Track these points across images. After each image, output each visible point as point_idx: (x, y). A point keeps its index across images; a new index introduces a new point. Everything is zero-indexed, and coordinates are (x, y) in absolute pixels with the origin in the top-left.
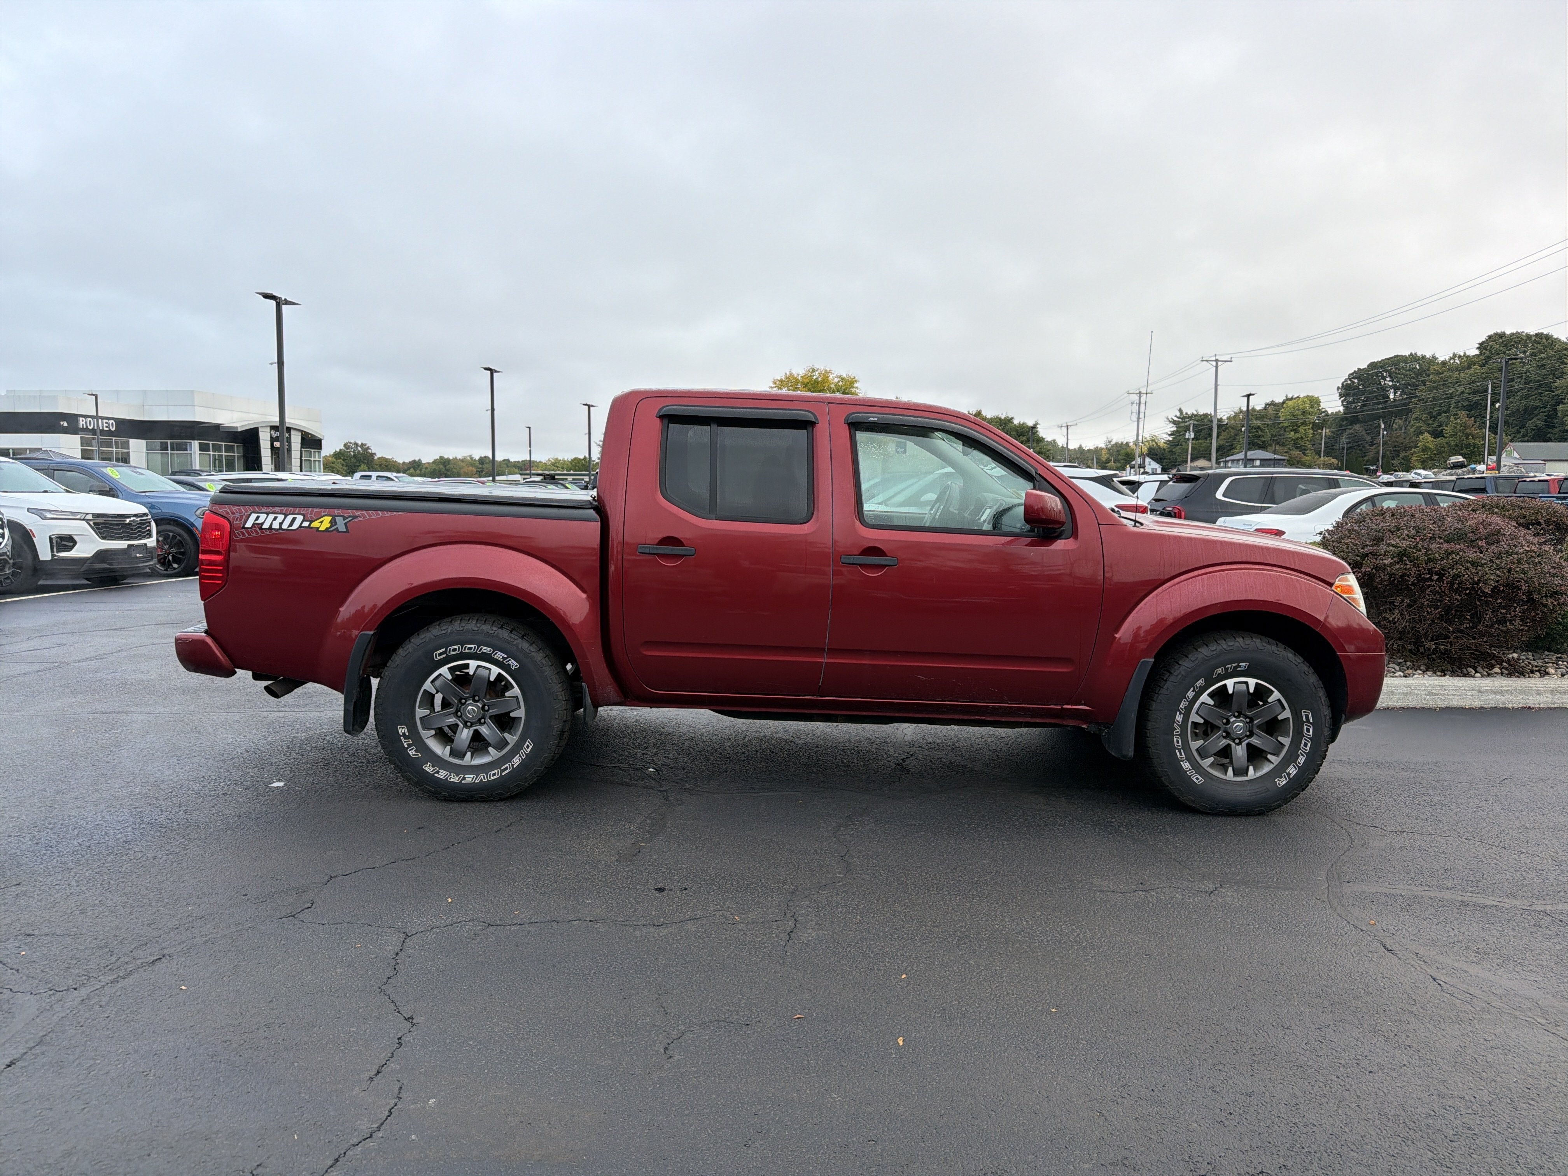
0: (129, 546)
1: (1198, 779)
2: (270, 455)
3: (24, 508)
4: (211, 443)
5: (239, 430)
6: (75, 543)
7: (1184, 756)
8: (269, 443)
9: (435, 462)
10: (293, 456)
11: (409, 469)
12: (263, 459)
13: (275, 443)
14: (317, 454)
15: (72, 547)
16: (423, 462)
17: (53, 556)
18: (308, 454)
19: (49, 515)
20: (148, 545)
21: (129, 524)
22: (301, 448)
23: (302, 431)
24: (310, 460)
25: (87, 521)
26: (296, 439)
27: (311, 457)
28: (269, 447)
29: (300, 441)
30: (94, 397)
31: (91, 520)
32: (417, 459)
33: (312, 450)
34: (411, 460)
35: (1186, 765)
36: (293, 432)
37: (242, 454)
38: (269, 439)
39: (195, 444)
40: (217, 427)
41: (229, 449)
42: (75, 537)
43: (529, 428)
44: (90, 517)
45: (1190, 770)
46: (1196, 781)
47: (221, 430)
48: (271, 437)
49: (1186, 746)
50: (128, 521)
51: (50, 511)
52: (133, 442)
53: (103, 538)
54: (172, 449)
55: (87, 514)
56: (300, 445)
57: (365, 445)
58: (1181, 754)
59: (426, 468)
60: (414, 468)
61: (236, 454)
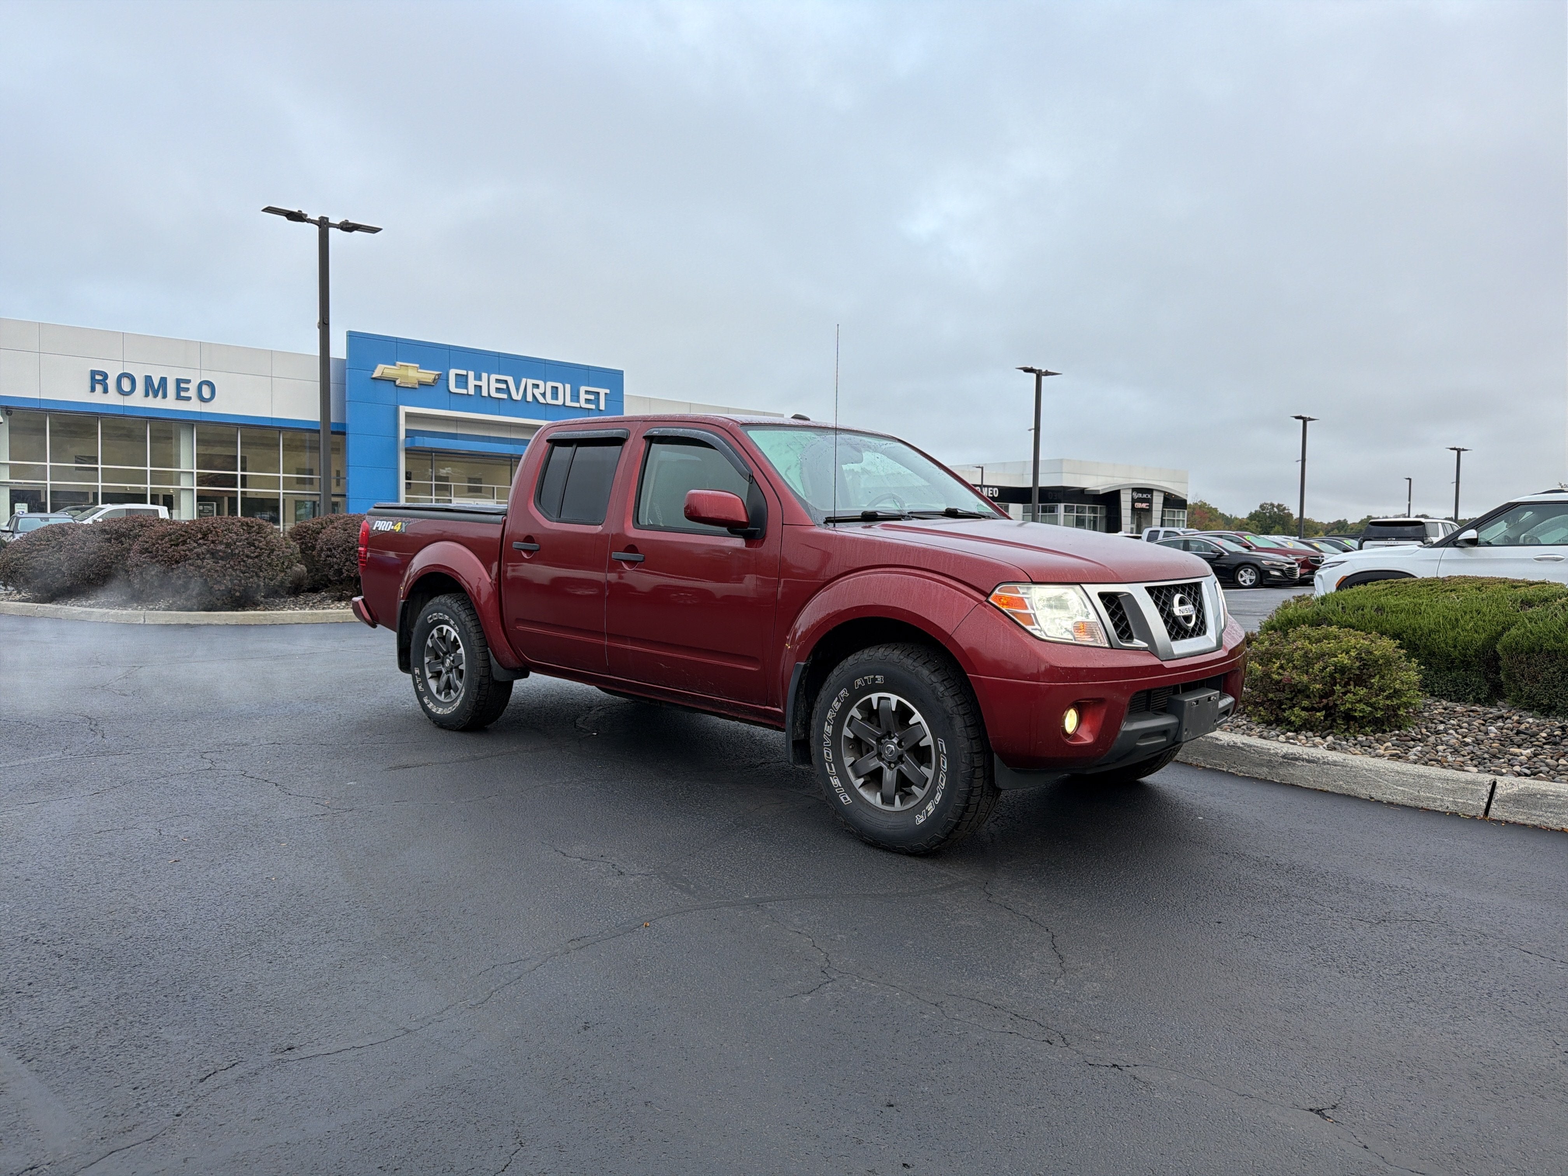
1: (845, 799)
2: (1130, 515)
4: (1075, 505)
5: (1101, 493)
7: (834, 770)
8: (1130, 504)
9: (1362, 522)
10: (1153, 516)
11: (1333, 529)
12: (1123, 519)
13: (1136, 504)
14: (1181, 514)
16: (1349, 523)
18: (1172, 514)
22: (1163, 507)
23: (1165, 492)
24: (1174, 520)
26: (1158, 500)
27: (1174, 517)
28: (1130, 507)
29: (1162, 502)
30: (980, 469)
32: (1342, 519)
33: (1176, 510)
34: (1335, 520)
35: (835, 782)
36: (1155, 493)
37: (1104, 515)
38: (1130, 500)
39: (1061, 506)
40: (1082, 490)
41: (1094, 510)
43: (1410, 479)
45: (839, 787)
46: (843, 800)
47: (1085, 493)
48: (1133, 499)
49: (838, 760)
52: (1012, 506)
54: (1043, 512)
56: (1161, 505)
57: (1282, 506)
58: (831, 769)
59: (1352, 529)
60: (1338, 528)
61: (1098, 515)
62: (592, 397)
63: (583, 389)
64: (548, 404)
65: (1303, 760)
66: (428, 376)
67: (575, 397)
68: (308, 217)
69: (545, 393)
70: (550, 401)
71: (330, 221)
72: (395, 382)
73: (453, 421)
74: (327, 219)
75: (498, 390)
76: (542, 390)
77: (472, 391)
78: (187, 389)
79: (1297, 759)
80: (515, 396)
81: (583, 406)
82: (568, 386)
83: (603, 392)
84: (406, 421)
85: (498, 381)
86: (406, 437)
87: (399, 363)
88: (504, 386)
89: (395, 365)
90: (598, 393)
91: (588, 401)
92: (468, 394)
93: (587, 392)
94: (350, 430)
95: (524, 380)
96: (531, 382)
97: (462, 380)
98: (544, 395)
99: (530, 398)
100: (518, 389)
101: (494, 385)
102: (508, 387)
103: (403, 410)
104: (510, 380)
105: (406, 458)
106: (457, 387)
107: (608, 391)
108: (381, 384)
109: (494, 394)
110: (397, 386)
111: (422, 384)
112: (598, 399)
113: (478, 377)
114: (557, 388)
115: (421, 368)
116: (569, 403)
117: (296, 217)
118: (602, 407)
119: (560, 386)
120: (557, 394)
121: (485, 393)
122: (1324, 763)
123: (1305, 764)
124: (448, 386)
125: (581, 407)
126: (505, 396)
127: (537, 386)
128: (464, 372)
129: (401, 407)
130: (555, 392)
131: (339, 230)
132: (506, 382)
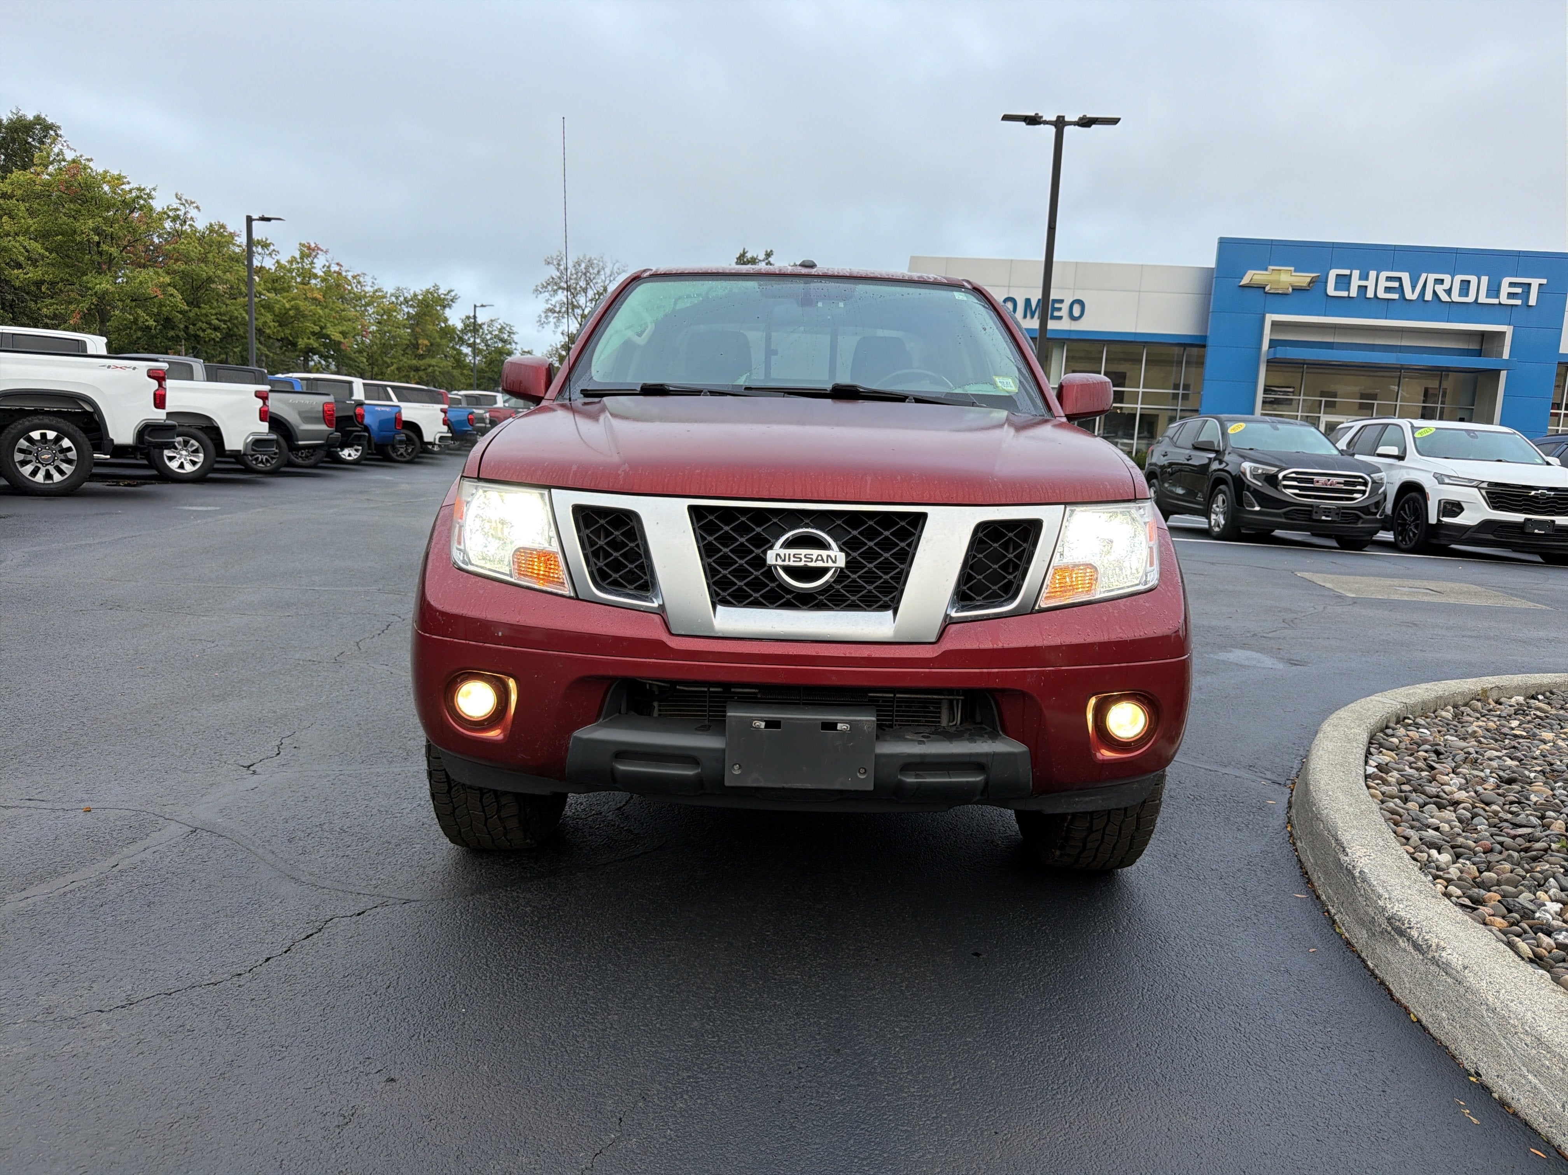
0: (1527, 520)
3: (1430, 472)
6: (1462, 509)
15: (1459, 514)
17: (1439, 520)
19: (1447, 480)
20: (1557, 523)
21: (1533, 496)
25: (1479, 489)
31: (1483, 488)
42: (1464, 505)
44: (1485, 485)
50: (1533, 493)
51: (1449, 477)
53: (1495, 508)
55: (1483, 482)
62: (1519, 290)
63: (1506, 281)
64: (1453, 302)
65: (1409, 939)
66: (1303, 279)
67: (1494, 291)
68: (1044, 119)
69: (1451, 288)
70: (1456, 297)
71: (1067, 119)
72: (1264, 288)
73: (1331, 328)
74: (1063, 117)
75: (1388, 290)
76: (1446, 286)
77: (1354, 293)
78: (1060, 309)
79: (1401, 933)
80: (1409, 295)
81: (1502, 302)
82: (1485, 280)
83: (1535, 283)
84: (1272, 331)
85: (1389, 279)
86: (1270, 347)
87: (1271, 267)
88: (1396, 284)
89: (1266, 270)
90: (1529, 285)
91: (1511, 295)
92: (1349, 297)
93: (1512, 285)
94: (1210, 343)
95: (1424, 276)
96: (1432, 277)
97: (1343, 281)
98: (1449, 292)
99: (1429, 296)
100: (1414, 288)
101: (1383, 284)
102: (1401, 285)
103: (1270, 318)
104: (1405, 277)
105: (1267, 371)
106: (1336, 289)
107: (1544, 281)
108: (1247, 290)
109: (1381, 294)
110: (1266, 293)
111: (1296, 289)
112: (1529, 292)
113: (1364, 276)
114: (1469, 282)
115: (1295, 271)
116: (1482, 299)
117: (1033, 120)
118: (1533, 301)
119: (1473, 279)
120: (1468, 289)
121: (1370, 294)
122: (1435, 961)
123: (1410, 949)
124: (1326, 289)
125: (1500, 304)
126: (1395, 296)
127: (1442, 281)
128: (1347, 272)
129: (1268, 316)
130: (1466, 287)
131: (1077, 127)
132: (1399, 279)
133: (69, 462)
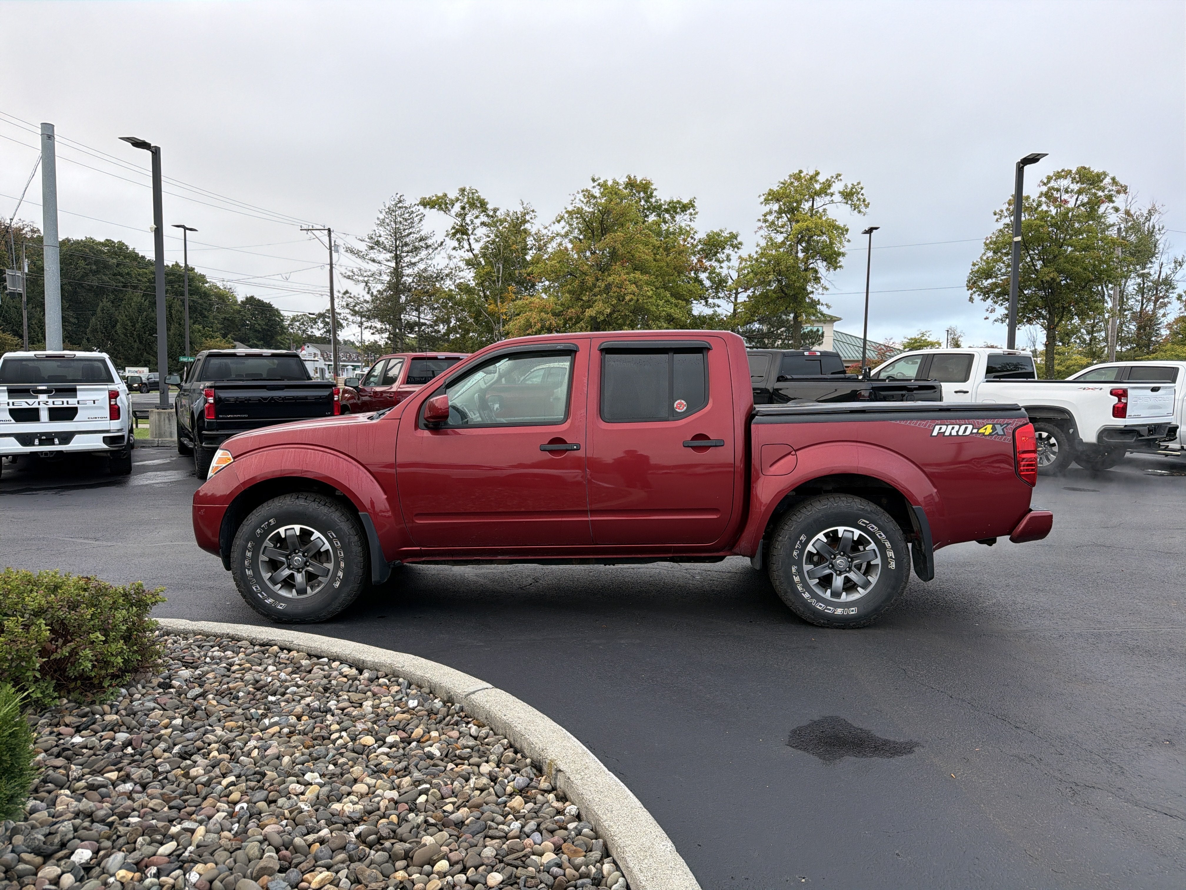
133: (1054, 453)
